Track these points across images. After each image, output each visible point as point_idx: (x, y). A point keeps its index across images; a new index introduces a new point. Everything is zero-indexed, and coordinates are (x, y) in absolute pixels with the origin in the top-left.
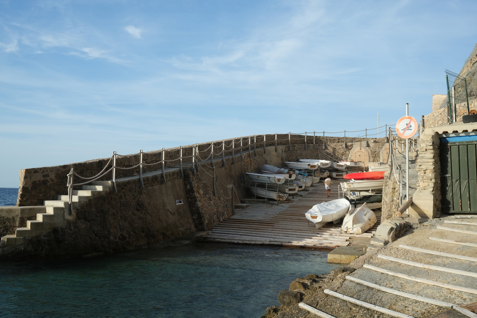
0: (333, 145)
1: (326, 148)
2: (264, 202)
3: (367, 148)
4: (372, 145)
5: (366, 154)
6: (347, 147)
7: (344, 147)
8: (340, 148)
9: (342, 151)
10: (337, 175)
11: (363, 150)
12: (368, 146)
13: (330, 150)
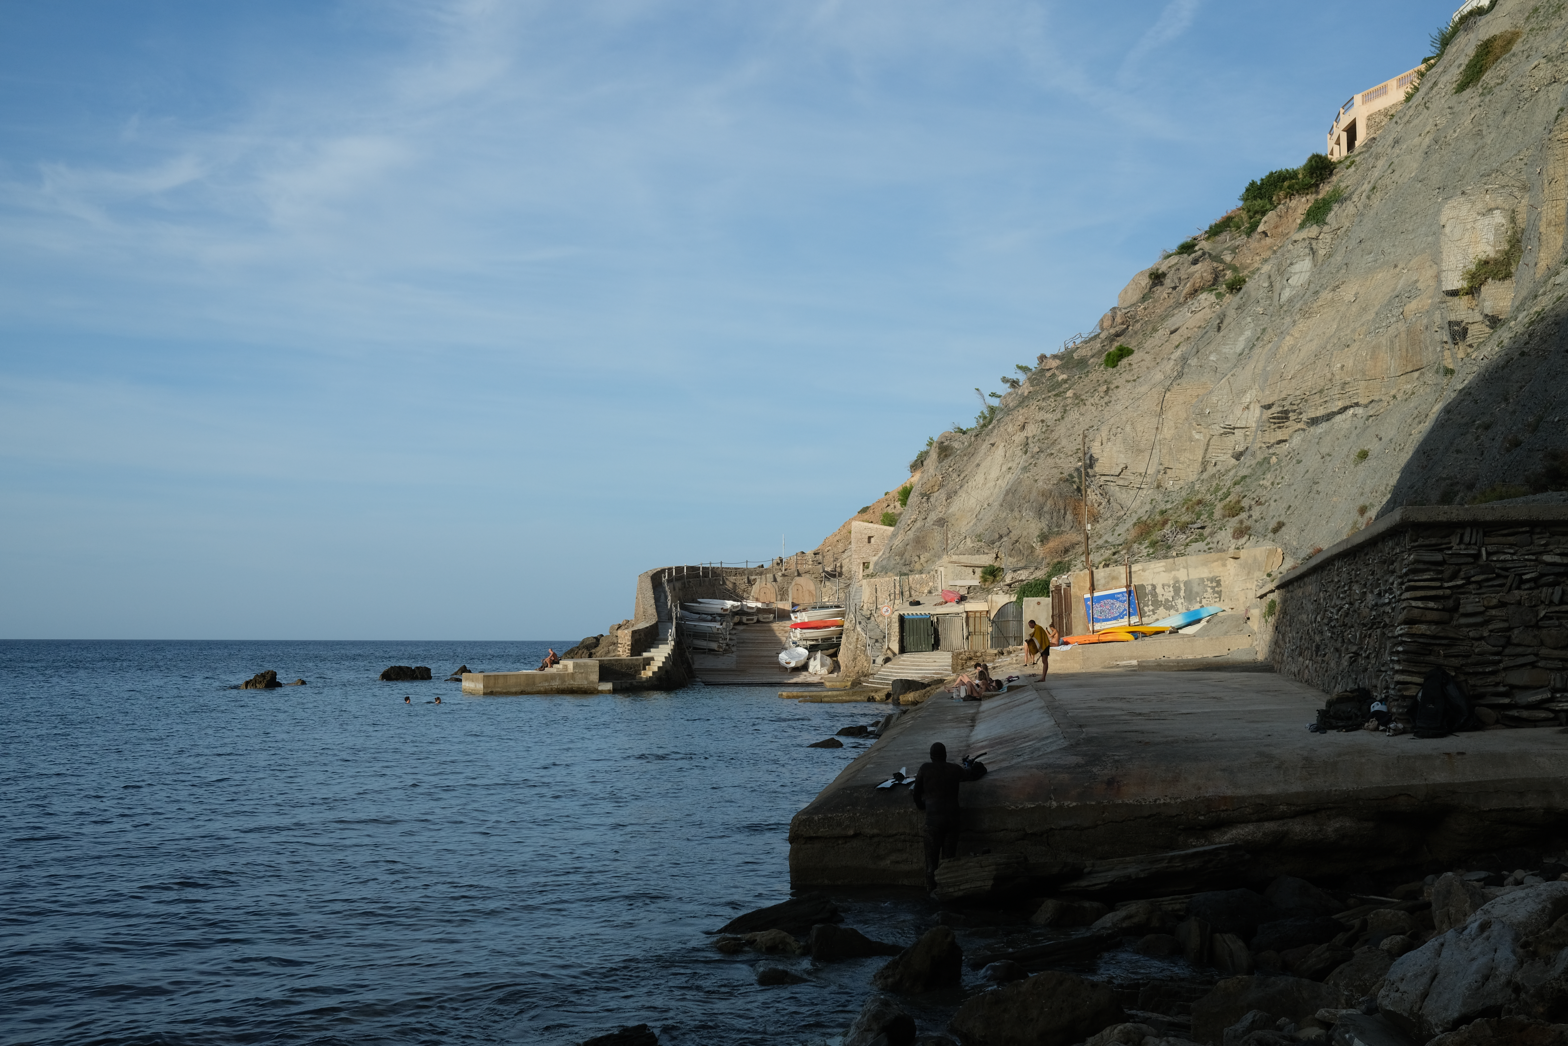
0: (732, 579)
1: (724, 583)
2: (705, 653)
3: (774, 583)
4: (779, 579)
5: (773, 590)
6: (749, 581)
7: (746, 581)
8: (742, 581)
9: (743, 587)
10: (748, 620)
11: (769, 585)
12: (775, 580)
13: (729, 585)
